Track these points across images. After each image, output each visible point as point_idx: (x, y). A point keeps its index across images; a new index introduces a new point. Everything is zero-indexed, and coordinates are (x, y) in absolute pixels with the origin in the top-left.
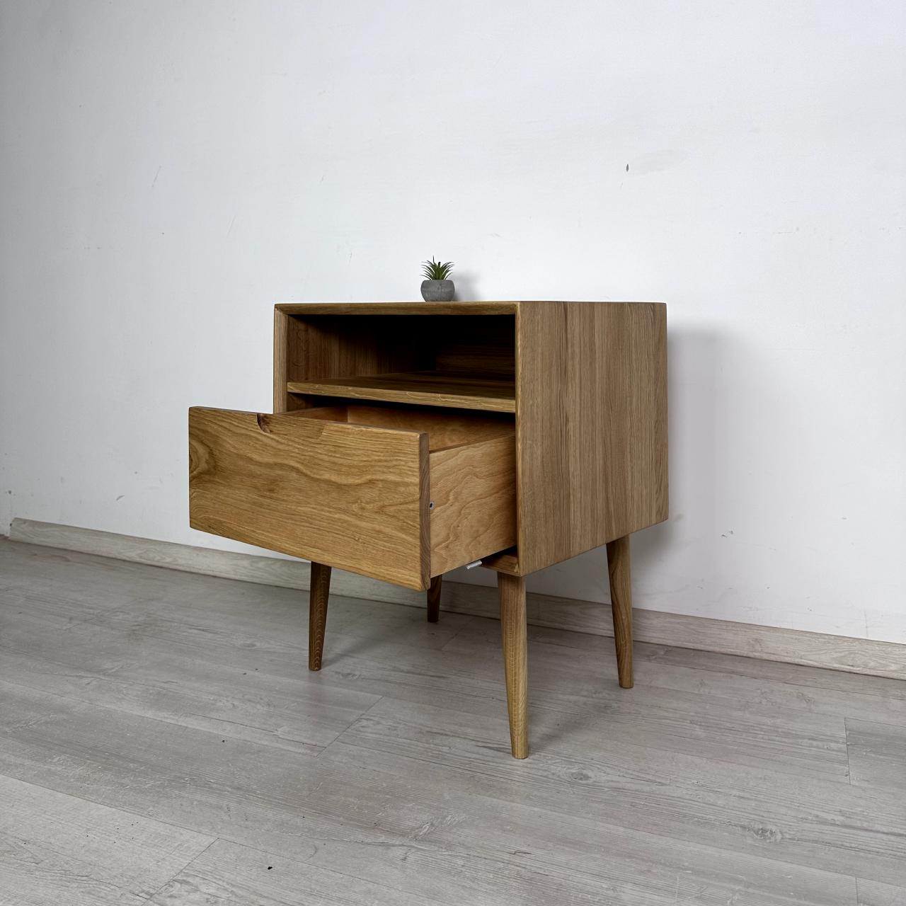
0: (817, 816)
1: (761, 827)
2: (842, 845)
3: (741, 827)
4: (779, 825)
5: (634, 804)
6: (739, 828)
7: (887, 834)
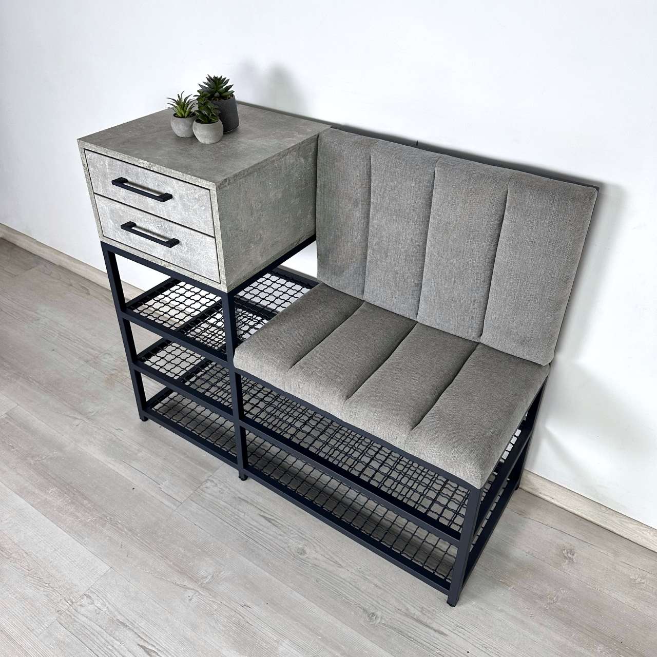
0: (407, 609)
1: (373, 612)
2: (407, 635)
3: (363, 609)
4: (384, 612)
5: (318, 580)
6: (362, 610)
7: (435, 631)
